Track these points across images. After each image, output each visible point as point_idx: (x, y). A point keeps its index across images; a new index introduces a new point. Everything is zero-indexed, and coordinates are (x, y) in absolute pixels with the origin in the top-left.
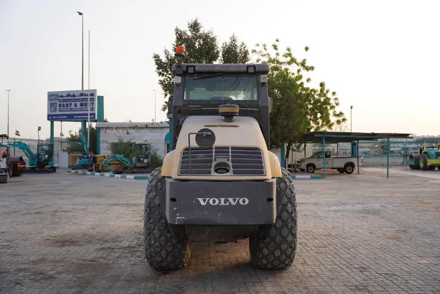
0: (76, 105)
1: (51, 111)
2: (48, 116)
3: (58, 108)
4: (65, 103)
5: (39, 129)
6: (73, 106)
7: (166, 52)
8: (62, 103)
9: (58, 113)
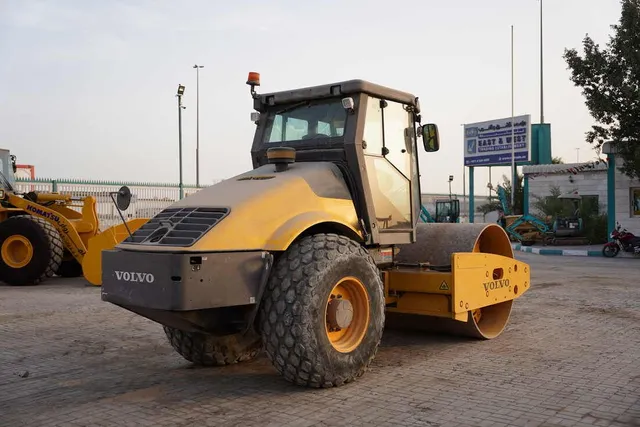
0: (501, 141)
1: (469, 153)
2: (466, 159)
3: (477, 146)
4: (486, 139)
5: (451, 180)
6: (497, 143)
7: (588, 43)
8: (483, 140)
9: (478, 154)
